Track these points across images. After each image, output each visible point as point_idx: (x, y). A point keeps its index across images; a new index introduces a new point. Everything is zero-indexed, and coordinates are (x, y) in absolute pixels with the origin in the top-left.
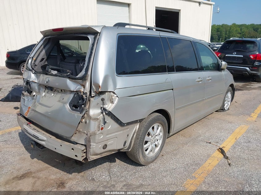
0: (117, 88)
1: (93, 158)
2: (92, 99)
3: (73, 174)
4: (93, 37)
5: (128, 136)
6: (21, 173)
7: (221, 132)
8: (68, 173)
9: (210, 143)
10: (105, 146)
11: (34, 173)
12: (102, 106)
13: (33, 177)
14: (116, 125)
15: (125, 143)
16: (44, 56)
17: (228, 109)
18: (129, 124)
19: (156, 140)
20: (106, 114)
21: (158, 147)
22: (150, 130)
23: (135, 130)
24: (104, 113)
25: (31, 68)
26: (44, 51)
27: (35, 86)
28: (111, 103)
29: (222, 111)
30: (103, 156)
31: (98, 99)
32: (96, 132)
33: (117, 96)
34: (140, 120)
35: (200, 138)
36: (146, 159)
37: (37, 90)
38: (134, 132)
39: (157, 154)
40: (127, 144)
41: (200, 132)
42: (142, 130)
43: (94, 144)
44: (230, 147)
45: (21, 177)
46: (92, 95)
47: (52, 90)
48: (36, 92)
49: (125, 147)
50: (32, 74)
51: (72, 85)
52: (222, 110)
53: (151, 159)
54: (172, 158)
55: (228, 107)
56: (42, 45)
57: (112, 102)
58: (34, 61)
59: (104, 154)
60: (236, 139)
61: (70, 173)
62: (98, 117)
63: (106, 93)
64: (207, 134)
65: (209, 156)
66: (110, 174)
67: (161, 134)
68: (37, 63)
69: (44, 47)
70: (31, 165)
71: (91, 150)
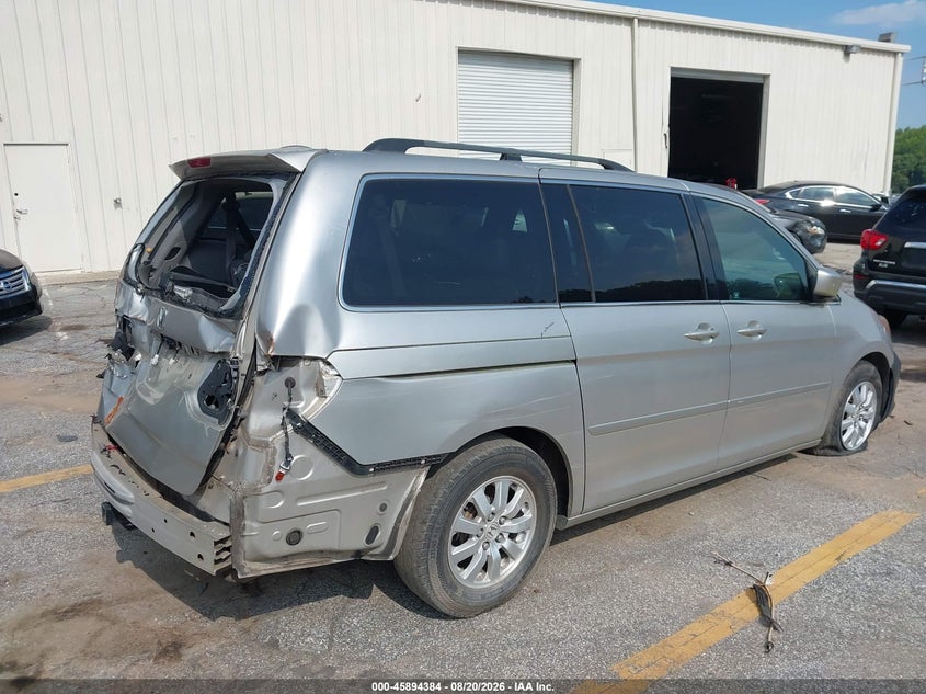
0: (341, 347)
1: (256, 570)
2: (258, 380)
3: (220, 620)
4: (283, 183)
5: (383, 508)
6: (72, 600)
7: (789, 530)
8: (205, 615)
9: (729, 564)
10: (295, 537)
11: (109, 604)
12: (287, 404)
13: (101, 617)
14: (334, 470)
15: (374, 531)
16: (177, 240)
17: (864, 446)
18: (382, 468)
19: (506, 536)
20: (296, 430)
21: (514, 559)
22: (478, 496)
23: (412, 492)
24: (290, 427)
25: (134, 278)
26: (179, 226)
27: (141, 334)
28: (318, 395)
29: (833, 452)
30: (292, 569)
31: (276, 381)
32: (259, 486)
33: (339, 375)
34: (429, 457)
35: (699, 546)
36: (459, 593)
37: (146, 347)
38: (406, 496)
39: (509, 584)
40: (382, 538)
41: (711, 522)
42: (441, 492)
43: (255, 525)
44: (802, 586)
45: (66, 611)
46: (260, 369)
47: (171, 347)
48: (142, 352)
49: (374, 544)
50: (135, 294)
51: (211, 335)
52: (831, 447)
53: (483, 597)
54: (564, 604)
55: (861, 440)
56: (171, 209)
57: (322, 394)
58: (148, 255)
59: (298, 561)
60: (838, 559)
61: (210, 614)
62: (269, 436)
63: (302, 363)
64: (735, 532)
65: (704, 608)
66: (332, 632)
67: (529, 515)
68: (156, 262)
69: (180, 214)
70: (107, 578)
71: (246, 543)
